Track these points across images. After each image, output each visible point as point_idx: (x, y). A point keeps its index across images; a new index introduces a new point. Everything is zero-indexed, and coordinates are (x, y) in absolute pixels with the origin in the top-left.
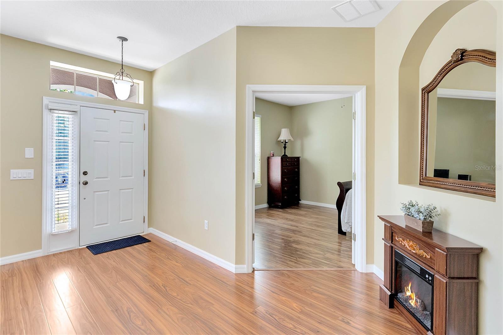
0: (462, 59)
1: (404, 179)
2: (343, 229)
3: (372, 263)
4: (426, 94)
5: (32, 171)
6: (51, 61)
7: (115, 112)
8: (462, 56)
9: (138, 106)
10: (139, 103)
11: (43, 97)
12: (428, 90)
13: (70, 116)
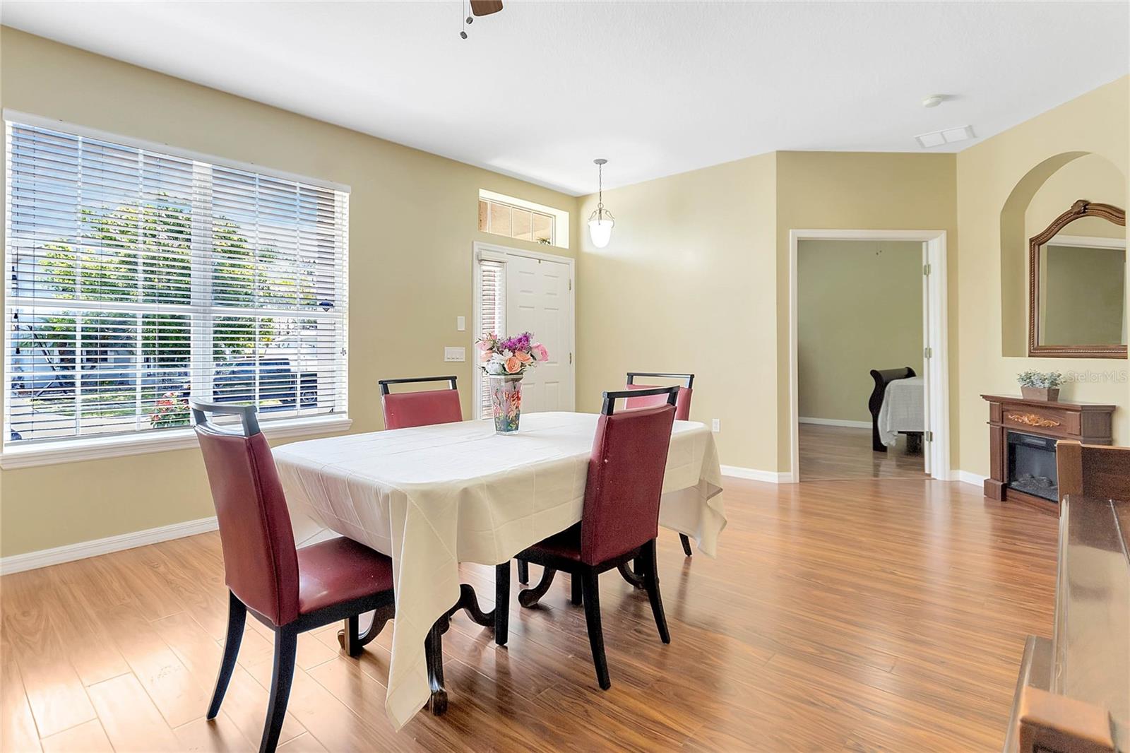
0: (1084, 212)
1: (1010, 350)
2: (883, 442)
3: (958, 468)
4: (1037, 247)
5: (463, 349)
6: (480, 190)
7: (540, 262)
8: (1085, 209)
9: (560, 251)
10: (557, 245)
11: (473, 242)
12: (1037, 242)
13: (499, 269)
